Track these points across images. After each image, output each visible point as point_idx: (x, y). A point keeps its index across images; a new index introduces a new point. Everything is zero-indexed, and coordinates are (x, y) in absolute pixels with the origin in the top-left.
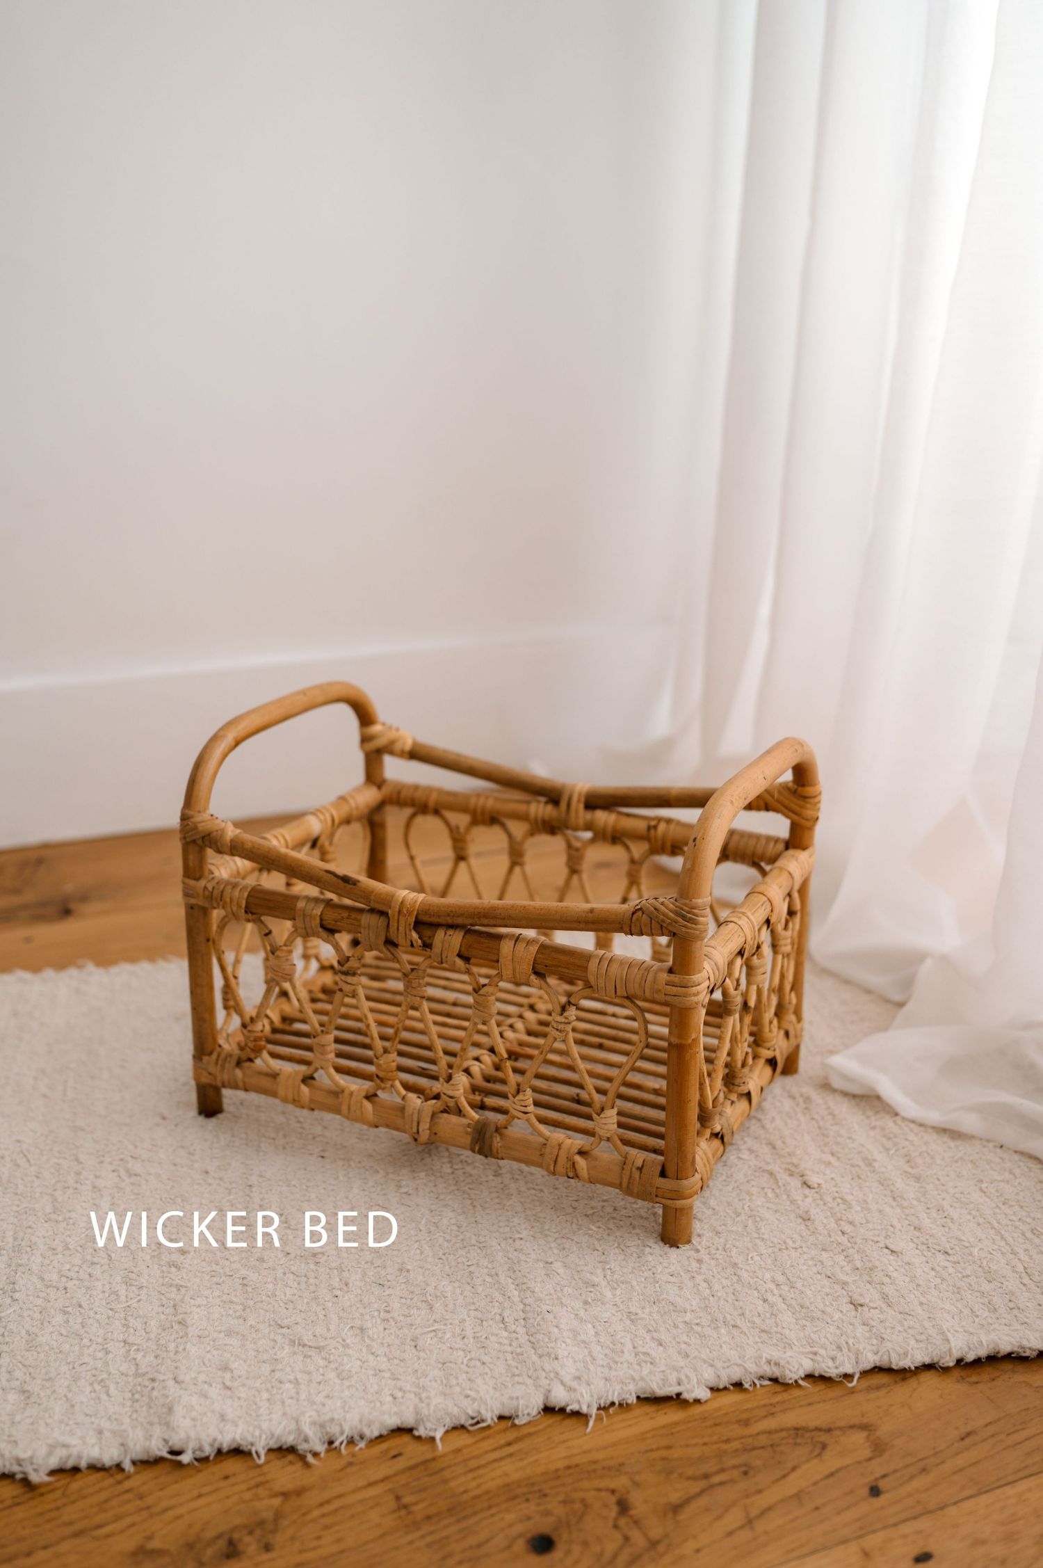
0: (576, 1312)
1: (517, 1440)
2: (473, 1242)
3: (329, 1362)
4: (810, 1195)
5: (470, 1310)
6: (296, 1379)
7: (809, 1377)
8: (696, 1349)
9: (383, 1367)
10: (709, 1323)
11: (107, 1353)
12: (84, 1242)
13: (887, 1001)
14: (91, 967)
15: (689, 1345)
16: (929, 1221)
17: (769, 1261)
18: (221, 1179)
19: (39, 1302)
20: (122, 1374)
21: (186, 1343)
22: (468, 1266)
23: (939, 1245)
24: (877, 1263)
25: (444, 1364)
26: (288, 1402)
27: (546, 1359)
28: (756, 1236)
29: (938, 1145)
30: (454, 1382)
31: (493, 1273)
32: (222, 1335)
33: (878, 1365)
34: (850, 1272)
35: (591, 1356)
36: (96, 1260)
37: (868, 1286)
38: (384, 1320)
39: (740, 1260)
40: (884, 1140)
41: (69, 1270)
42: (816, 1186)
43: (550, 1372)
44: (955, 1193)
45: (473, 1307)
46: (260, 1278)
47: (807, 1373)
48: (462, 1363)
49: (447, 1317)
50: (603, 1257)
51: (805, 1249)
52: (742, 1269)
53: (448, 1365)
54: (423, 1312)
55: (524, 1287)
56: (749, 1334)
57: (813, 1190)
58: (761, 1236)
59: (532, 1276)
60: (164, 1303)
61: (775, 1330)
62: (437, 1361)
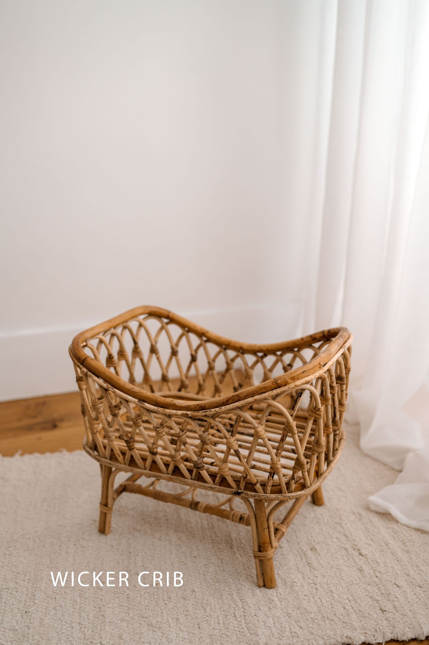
0: (265, 613)
2: (222, 579)
3: (164, 634)
4: (362, 559)
5: (221, 611)
6: (150, 642)
8: (316, 631)
9: (186, 637)
10: (321, 618)
11: (73, 628)
13: (393, 469)
14: (65, 452)
15: (313, 628)
16: (413, 572)
17: (346, 590)
18: (118, 549)
19: (45, 604)
20: (79, 638)
21: (105, 625)
22: (220, 590)
23: (417, 583)
24: (391, 592)
25: (211, 636)
27: (253, 635)
28: (340, 578)
29: (416, 536)
31: (231, 594)
32: (119, 621)
33: (393, 639)
34: (380, 595)
35: (272, 633)
37: (388, 602)
38: (186, 615)
39: (333, 589)
40: (393, 534)
41: (57, 590)
42: (365, 555)
43: (255, 641)
44: (424, 559)
45: (222, 610)
46: (135, 594)
47: (363, 642)
48: (218, 636)
49: (212, 614)
51: (361, 584)
52: (334, 593)
53: (213, 636)
54: (202, 612)
55: (244, 601)
56: (338, 624)
57: (364, 557)
58: (342, 578)
59: (247, 596)
60: (96, 606)
61: (349, 622)
62: (208, 634)
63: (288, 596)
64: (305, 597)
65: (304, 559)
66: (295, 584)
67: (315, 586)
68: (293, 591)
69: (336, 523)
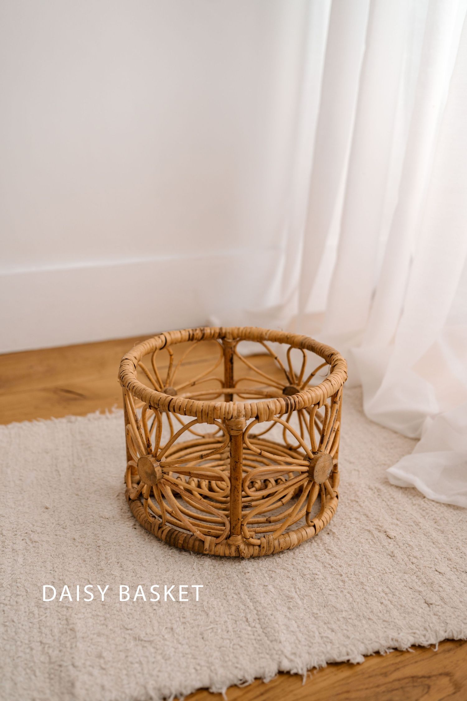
0: (285, 614)
1: (266, 691)
2: (224, 575)
3: (157, 650)
4: (392, 542)
5: (228, 615)
6: (140, 661)
7: (413, 646)
8: (352, 633)
9: (187, 652)
10: (355, 618)
11: (32, 649)
12: (11, 582)
13: (406, 437)
15: (348, 631)
16: (454, 555)
17: (379, 580)
20: (42, 662)
21: (76, 642)
22: (223, 589)
23: (462, 568)
24: (434, 580)
25: (220, 648)
26: (138, 675)
27: (274, 643)
29: (449, 513)
30: (227, 659)
31: (237, 593)
32: (95, 636)
33: (447, 637)
34: (421, 585)
35: (298, 640)
36: (19, 593)
37: (432, 593)
38: (183, 623)
39: (364, 580)
40: (421, 511)
41: (4, 599)
42: (393, 537)
43: (278, 650)
44: (462, 539)
45: (229, 613)
47: (412, 644)
48: (230, 647)
49: (217, 620)
50: (293, 581)
51: (395, 573)
52: (366, 585)
53: (223, 648)
54: (203, 617)
55: (255, 600)
56: (377, 623)
57: (393, 540)
58: (372, 566)
59: (258, 594)
60: (60, 618)
61: (390, 620)
62: (216, 646)
63: (309, 591)
64: (330, 591)
65: (321, 545)
66: (317, 576)
67: (340, 578)
68: (315, 585)
69: (352, 501)
